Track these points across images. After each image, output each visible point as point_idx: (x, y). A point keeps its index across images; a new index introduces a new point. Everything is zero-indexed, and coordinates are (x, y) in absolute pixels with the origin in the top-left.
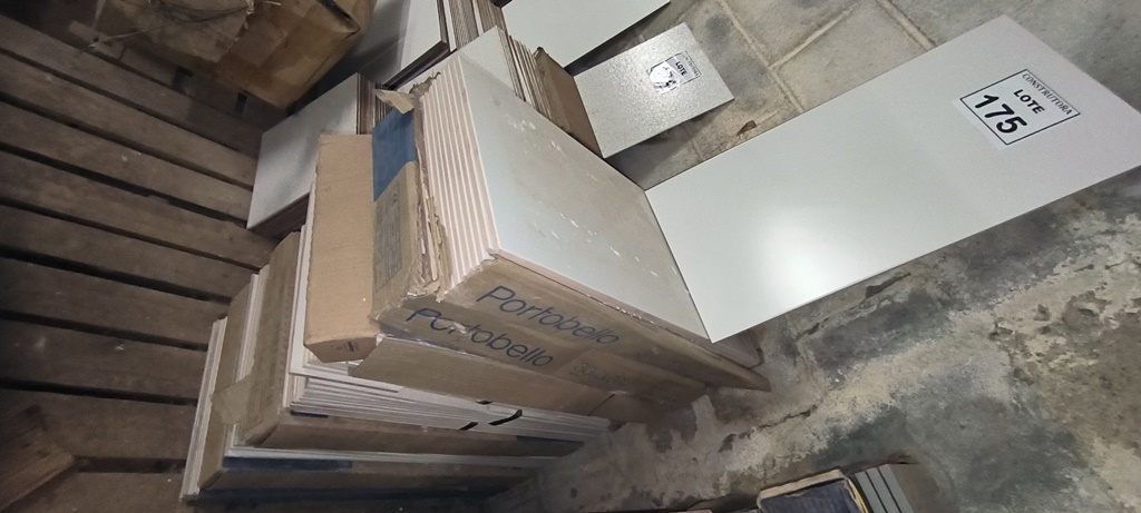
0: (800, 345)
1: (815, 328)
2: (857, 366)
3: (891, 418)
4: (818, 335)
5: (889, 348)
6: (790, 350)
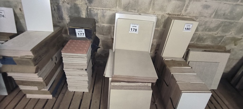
0: (59, 21)
1: (58, 19)
2: (63, 17)
3: (70, 17)
5: (62, 12)
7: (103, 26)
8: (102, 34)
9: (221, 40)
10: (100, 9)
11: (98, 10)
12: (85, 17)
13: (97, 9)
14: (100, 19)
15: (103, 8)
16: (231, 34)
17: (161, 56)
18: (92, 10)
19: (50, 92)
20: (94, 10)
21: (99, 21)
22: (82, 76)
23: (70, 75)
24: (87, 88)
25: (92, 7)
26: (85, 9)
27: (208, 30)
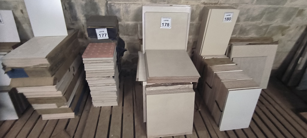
0: (73, 22)
1: (70, 20)
2: (77, 16)
3: (86, 16)
4: (71, 19)
5: (75, 11)
6: (73, 24)
7: (128, 24)
8: (127, 35)
9: (267, 30)
10: (123, 4)
11: (120, 5)
12: (104, 15)
13: (118, 4)
14: (123, 15)
15: (126, 2)
16: (277, 22)
17: (200, 54)
18: (113, 6)
19: (72, 109)
20: (115, 5)
21: (122, 19)
22: (109, 85)
23: (94, 86)
24: (116, 100)
25: (112, 2)
26: (104, 4)
27: (250, 19)
